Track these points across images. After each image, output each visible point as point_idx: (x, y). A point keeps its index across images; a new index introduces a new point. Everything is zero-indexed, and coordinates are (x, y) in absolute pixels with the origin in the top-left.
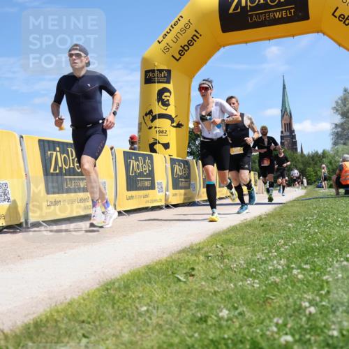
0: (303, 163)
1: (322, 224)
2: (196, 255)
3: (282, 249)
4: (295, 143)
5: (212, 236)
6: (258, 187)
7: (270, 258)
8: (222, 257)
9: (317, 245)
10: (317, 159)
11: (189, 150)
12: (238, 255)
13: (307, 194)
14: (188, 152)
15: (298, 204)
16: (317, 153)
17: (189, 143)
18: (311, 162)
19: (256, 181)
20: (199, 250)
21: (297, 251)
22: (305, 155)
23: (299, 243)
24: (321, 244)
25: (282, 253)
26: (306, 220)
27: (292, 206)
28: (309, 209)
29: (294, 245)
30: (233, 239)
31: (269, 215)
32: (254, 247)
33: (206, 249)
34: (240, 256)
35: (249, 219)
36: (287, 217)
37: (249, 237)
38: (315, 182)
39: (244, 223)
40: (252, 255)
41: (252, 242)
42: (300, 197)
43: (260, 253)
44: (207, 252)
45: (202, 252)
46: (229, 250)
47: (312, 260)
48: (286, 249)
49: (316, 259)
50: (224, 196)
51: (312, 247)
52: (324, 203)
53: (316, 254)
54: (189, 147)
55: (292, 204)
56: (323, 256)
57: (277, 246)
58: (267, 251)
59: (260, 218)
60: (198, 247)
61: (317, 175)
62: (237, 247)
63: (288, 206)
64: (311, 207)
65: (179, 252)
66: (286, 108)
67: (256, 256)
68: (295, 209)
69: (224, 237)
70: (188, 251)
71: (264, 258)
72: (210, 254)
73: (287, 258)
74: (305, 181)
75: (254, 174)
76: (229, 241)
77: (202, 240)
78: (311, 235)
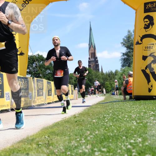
0: (103, 79)
1: (115, 120)
2: (30, 144)
3: (89, 138)
4: (97, 66)
5: (42, 130)
6: (73, 95)
7: (80, 144)
8: (48, 145)
9: (112, 134)
10: (111, 76)
11: (28, 70)
12: (59, 143)
13: (105, 99)
14: (27, 72)
15: (99, 107)
16: (112, 72)
17: (28, 66)
18: (108, 78)
19: (72, 91)
20: (33, 140)
21: (98, 139)
22: (104, 73)
23: (100, 133)
24: (114, 134)
25: (88, 141)
26: (104, 117)
27: (96, 108)
28: (107, 109)
29: (97, 134)
30: (57, 131)
31: (81, 114)
32: (70, 137)
33: (37, 139)
34: (60, 144)
35: (67, 118)
36: (93, 115)
37: (67, 130)
38: (111, 91)
39: (64, 120)
40: (69, 143)
41: (69, 133)
42: (101, 102)
43: (74, 141)
44: (38, 142)
45: (35, 141)
46: (53, 140)
47: (108, 145)
48: (91, 138)
49: (110, 144)
50: (51, 102)
51: (108, 135)
52: (116, 105)
53: (111, 140)
54: (28, 68)
55: (96, 106)
56: (115, 142)
57: (85, 136)
58: (78, 140)
59: (75, 117)
60: (32, 138)
61: (112, 87)
62: (59, 137)
63: (93, 108)
64: (108, 108)
65: (19, 142)
66: (92, 43)
67: (71, 143)
68: (97, 109)
69: (50, 130)
70: (25, 142)
71: (76, 145)
72: (40, 143)
73: (92, 144)
74: (104, 90)
75: (71, 86)
76: (53, 133)
77: (35, 133)
78: (108, 127)
